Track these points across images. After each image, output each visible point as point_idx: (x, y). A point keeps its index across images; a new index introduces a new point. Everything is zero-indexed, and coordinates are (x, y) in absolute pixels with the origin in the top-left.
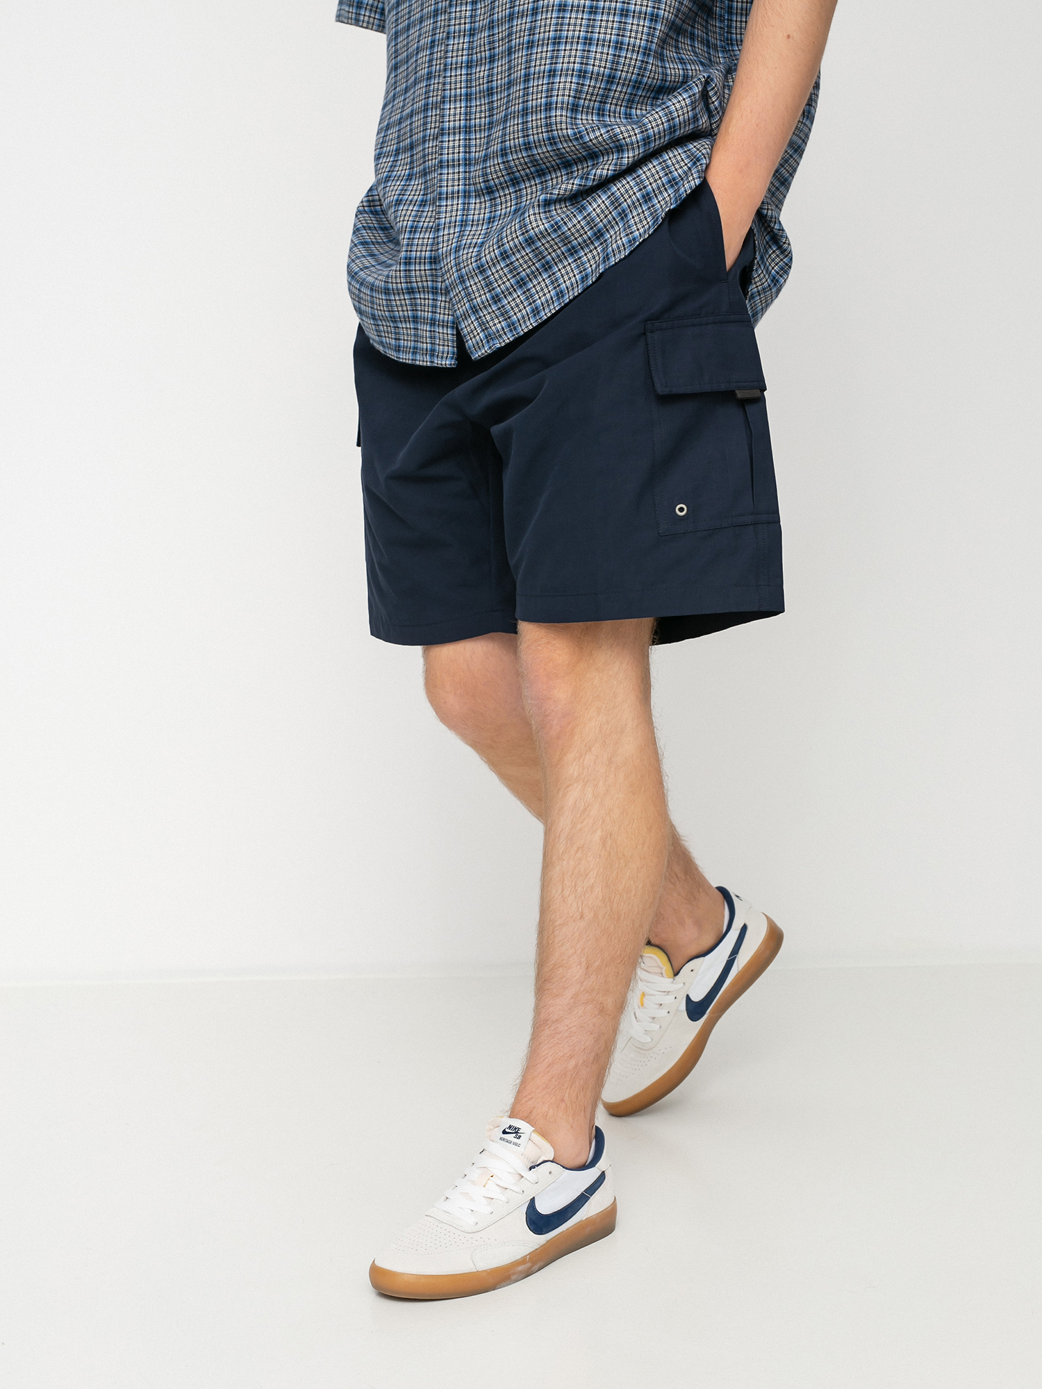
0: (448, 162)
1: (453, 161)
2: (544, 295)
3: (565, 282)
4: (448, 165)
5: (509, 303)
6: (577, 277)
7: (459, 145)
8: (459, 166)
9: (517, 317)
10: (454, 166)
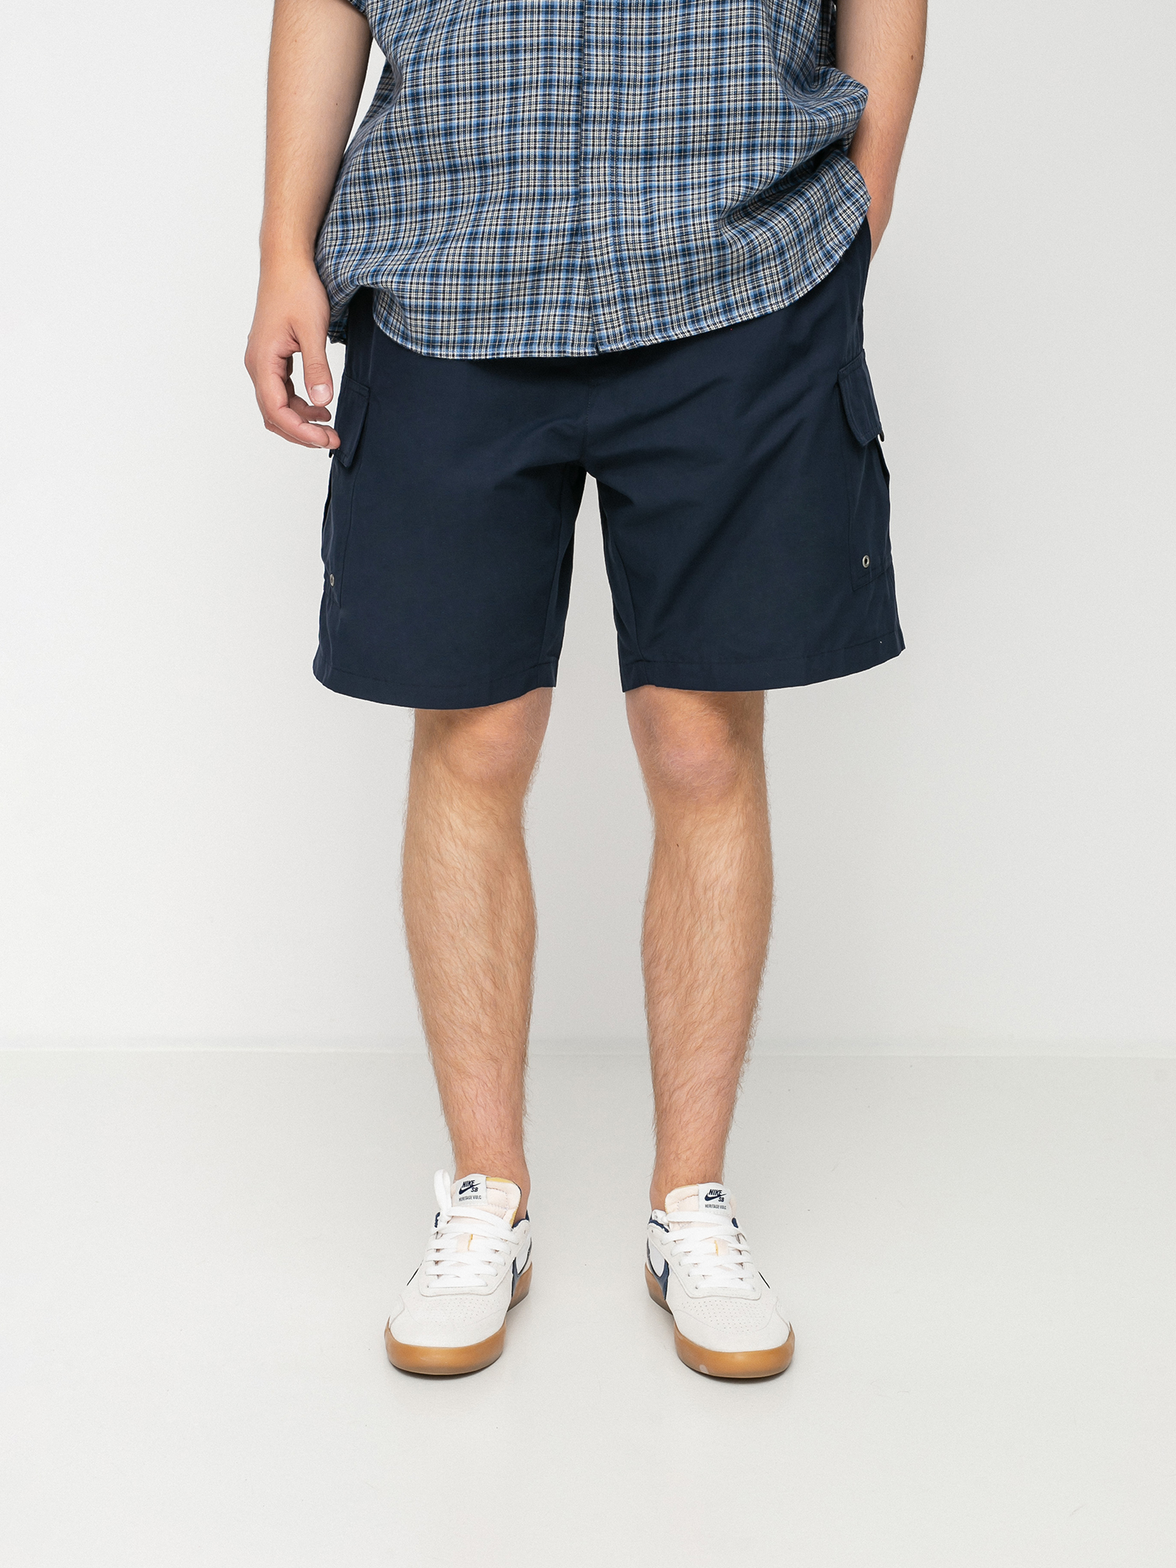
0: (595, 117)
1: (601, 116)
2: (709, 303)
3: (735, 294)
4: (594, 121)
5: (669, 301)
6: (749, 292)
7: (608, 99)
8: (607, 123)
9: (671, 318)
10: (601, 122)
